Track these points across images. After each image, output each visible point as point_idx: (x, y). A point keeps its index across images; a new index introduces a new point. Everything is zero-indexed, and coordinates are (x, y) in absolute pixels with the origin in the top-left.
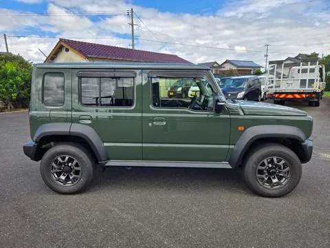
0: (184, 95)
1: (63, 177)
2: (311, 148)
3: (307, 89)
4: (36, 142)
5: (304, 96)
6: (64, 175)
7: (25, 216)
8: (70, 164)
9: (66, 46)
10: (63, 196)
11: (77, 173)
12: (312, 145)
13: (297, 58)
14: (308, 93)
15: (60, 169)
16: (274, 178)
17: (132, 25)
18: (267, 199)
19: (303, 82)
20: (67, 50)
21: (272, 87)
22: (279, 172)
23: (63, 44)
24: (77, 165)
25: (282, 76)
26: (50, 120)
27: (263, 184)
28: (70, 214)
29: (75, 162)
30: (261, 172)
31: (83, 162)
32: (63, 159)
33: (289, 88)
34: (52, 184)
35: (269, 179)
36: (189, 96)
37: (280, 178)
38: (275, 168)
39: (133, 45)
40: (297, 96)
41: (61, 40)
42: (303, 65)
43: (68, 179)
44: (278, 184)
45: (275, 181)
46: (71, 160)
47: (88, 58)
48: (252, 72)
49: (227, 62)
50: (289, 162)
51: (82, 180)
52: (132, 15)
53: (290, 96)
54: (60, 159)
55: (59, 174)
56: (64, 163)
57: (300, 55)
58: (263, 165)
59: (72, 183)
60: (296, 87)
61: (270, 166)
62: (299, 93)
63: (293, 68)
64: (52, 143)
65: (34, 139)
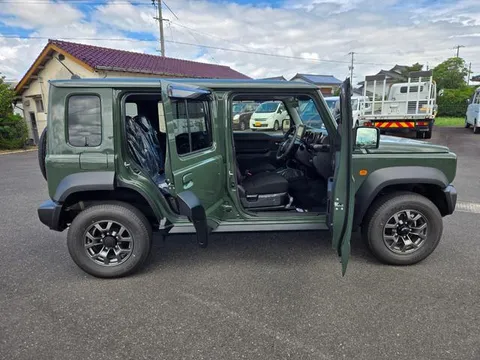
0: (243, 126)
1: (104, 254)
2: (455, 196)
3: (417, 115)
4: (60, 203)
5: (413, 124)
6: (105, 250)
7: (54, 316)
8: (114, 234)
9: (60, 51)
10: (106, 281)
11: (125, 245)
12: (455, 192)
13: (392, 71)
14: (419, 120)
15: (99, 241)
16: (407, 239)
17: (161, 20)
18: (397, 268)
19: (412, 105)
20: (62, 57)
21: (370, 113)
22: (413, 231)
23: (55, 48)
24: (125, 234)
25: (374, 97)
26: (81, 168)
27: (393, 248)
28: (126, 307)
29: (122, 229)
30: (389, 232)
31: (135, 230)
32: (104, 225)
33: (392, 114)
34: (88, 264)
35: (400, 240)
36: (251, 127)
37: (414, 238)
38: (407, 226)
39: (163, 51)
40: (404, 125)
41: (51, 42)
42: (412, 81)
43: (111, 254)
44: (411, 247)
45: (408, 242)
46: (115, 227)
47: (97, 70)
48: (333, 92)
49: (298, 76)
50: (427, 216)
51: (134, 256)
52: (160, 4)
53: (394, 125)
54: (98, 226)
55: (97, 249)
56: (105, 233)
57: (397, 67)
58: (393, 221)
59: (119, 261)
60: (402, 113)
61: (401, 222)
62: (407, 121)
63: (395, 85)
64: (81, 204)
65: (57, 198)
